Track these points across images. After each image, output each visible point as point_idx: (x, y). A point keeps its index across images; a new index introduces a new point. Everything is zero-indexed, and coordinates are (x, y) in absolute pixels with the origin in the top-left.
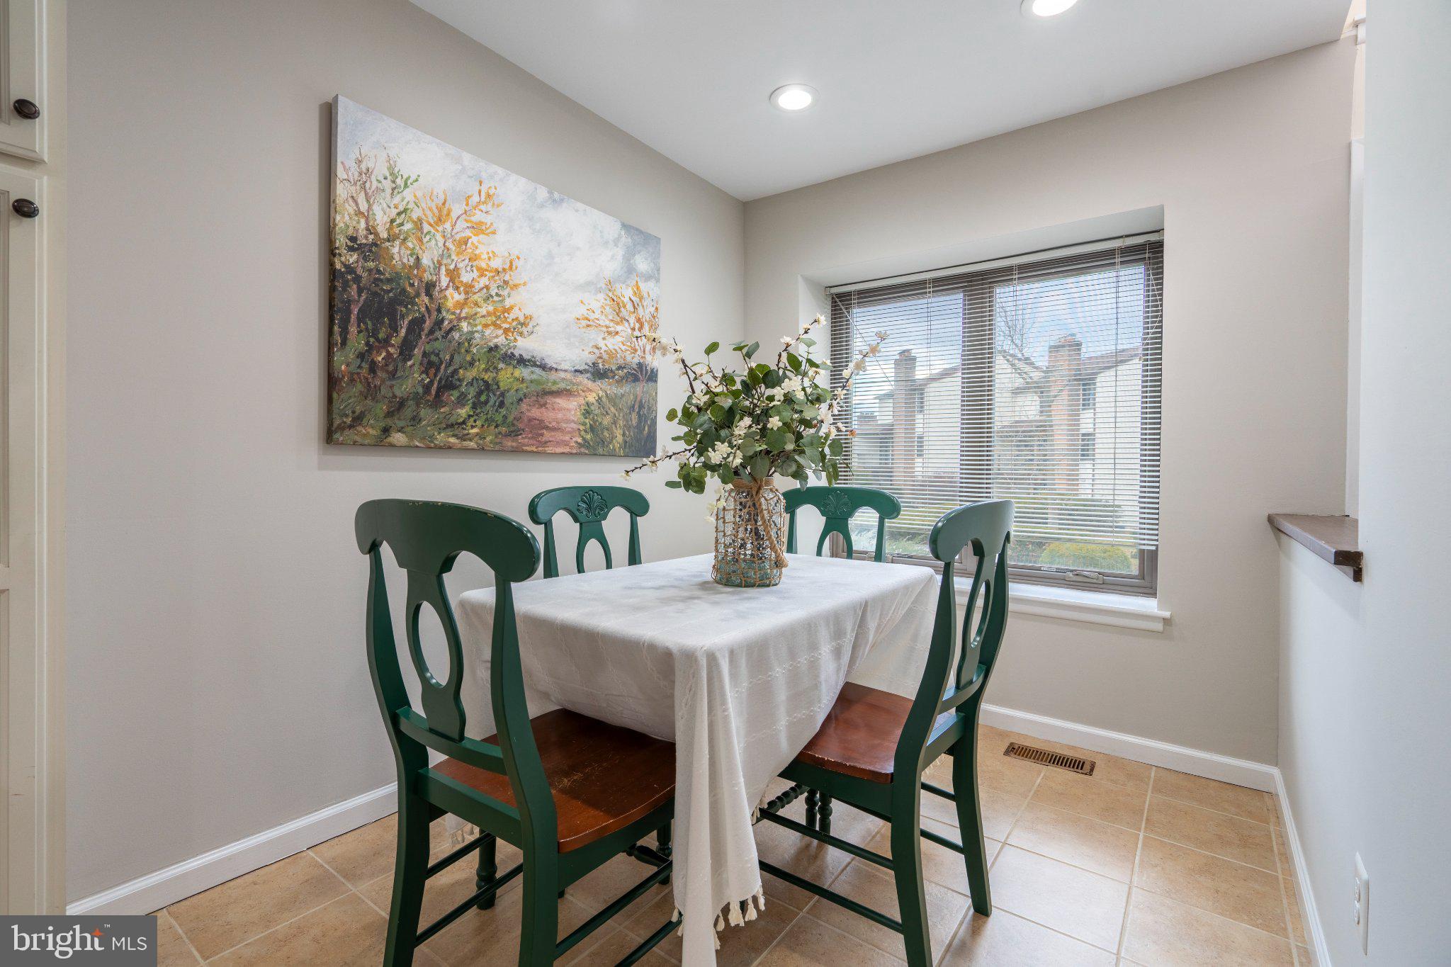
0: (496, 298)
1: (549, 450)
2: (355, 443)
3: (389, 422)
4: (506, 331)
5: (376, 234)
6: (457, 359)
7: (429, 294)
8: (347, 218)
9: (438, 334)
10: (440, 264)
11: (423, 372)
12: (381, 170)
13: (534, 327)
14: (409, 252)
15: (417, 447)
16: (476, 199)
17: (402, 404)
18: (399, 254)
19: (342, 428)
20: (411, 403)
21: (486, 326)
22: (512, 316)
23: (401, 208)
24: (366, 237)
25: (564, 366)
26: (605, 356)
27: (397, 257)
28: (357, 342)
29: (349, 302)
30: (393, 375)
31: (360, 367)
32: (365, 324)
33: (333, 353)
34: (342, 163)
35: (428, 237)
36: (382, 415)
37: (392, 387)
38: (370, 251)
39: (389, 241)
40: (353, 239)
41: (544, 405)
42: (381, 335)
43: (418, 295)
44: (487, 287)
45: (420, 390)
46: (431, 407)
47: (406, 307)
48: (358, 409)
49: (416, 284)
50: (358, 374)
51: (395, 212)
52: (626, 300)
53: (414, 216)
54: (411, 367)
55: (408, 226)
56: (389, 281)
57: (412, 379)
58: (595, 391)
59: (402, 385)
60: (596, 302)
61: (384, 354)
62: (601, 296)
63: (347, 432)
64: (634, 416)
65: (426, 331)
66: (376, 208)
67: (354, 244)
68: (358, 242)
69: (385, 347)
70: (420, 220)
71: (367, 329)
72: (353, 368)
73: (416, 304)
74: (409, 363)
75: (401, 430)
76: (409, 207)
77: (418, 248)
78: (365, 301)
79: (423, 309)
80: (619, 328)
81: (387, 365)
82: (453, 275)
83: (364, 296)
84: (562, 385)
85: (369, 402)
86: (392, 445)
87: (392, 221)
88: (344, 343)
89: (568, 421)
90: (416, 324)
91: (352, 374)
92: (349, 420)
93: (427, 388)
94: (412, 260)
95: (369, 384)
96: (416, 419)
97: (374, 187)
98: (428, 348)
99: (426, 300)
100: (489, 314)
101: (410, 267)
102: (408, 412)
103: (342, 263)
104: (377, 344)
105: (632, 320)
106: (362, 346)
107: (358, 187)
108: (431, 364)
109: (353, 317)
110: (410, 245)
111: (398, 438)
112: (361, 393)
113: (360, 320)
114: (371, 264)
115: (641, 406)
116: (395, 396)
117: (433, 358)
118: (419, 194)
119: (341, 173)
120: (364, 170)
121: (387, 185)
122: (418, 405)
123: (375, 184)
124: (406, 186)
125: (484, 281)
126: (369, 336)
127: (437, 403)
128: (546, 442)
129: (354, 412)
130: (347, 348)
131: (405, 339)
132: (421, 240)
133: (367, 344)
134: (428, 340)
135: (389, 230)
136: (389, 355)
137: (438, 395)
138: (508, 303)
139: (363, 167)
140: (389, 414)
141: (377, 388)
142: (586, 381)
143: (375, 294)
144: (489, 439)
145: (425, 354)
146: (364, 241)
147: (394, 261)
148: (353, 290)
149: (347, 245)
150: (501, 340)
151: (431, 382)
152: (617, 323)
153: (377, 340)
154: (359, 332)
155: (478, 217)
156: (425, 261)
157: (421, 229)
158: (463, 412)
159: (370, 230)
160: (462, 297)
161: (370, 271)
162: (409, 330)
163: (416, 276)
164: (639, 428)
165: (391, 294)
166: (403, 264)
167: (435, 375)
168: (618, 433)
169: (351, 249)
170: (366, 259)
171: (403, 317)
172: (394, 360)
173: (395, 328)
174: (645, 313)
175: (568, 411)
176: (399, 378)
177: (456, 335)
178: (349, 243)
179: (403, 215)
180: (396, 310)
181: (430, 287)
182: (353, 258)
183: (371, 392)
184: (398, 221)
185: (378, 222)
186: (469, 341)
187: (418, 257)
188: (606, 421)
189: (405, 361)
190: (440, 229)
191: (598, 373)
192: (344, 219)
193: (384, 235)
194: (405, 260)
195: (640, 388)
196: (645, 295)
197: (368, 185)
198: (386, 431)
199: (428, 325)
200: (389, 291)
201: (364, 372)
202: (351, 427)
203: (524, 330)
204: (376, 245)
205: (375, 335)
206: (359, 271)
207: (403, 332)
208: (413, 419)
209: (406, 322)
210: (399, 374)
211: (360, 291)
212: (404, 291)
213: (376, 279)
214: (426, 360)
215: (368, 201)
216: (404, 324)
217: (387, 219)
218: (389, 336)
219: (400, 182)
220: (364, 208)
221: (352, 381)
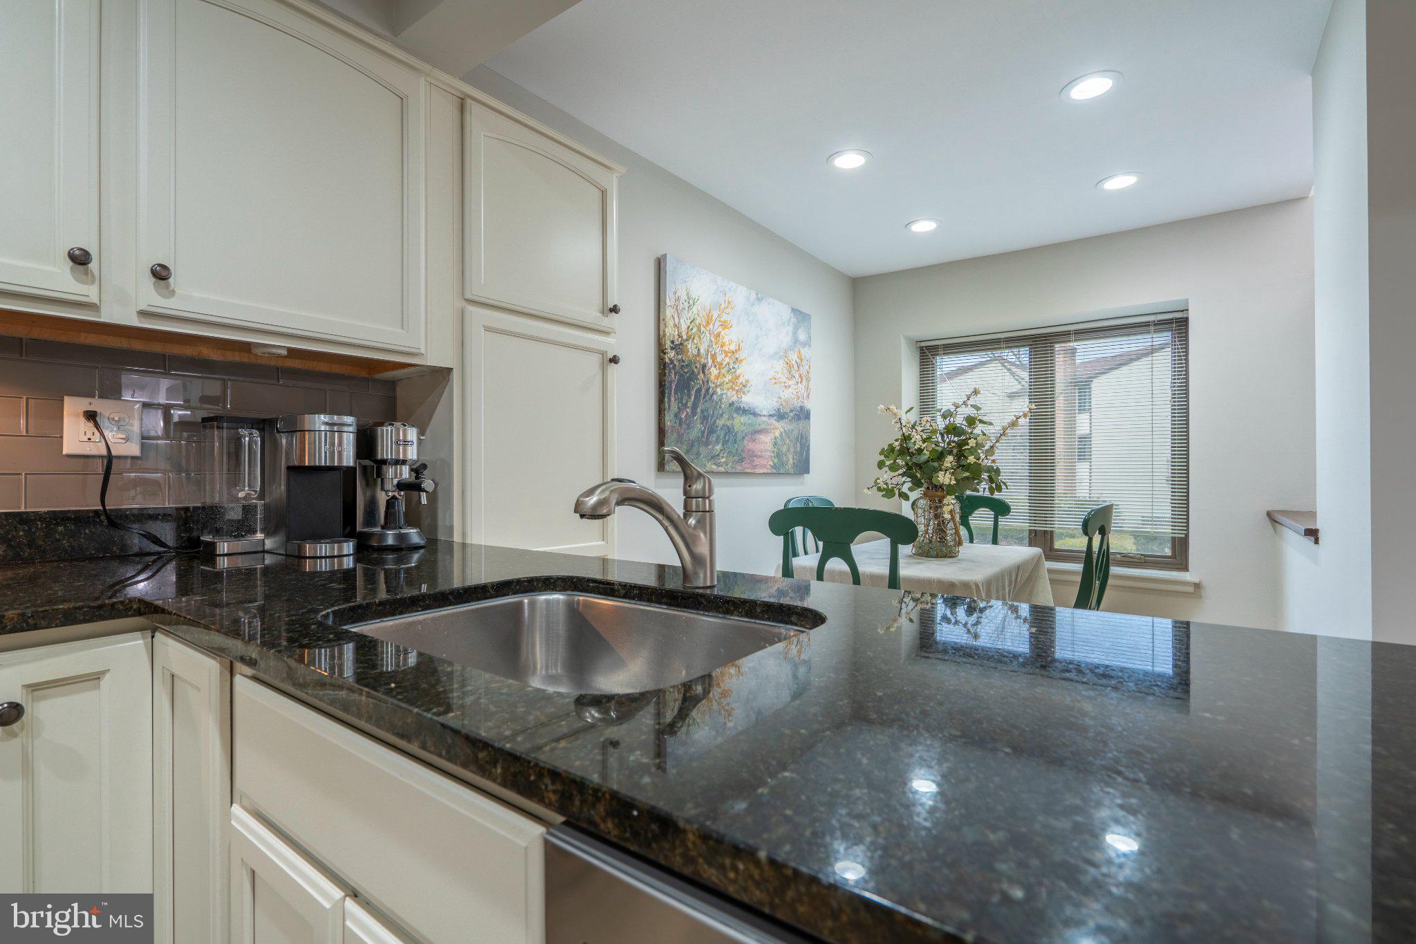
0: (733, 370)
1: (757, 471)
2: (673, 471)
4: (737, 391)
5: (682, 337)
6: (716, 413)
7: (703, 372)
8: (670, 329)
9: (708, 397)
10: (708, 352)
11: (701, 423)
12: (684, 296)
13: (750, 387)
14: (695, 346)
16: (723, 306)
17: (692, 444)
18: (691, 348)
20: (695, 443)
21: (728, 389)
22: (740, 381)
23: (692, 319)
24: (678, 340)
25: (765, 412)
26: (784, 403)
27: (690, 350)
28: (674, 407)
29: (671, 382)
30: (689, 426)
31: (675, 423)
32: (678, 395)
33: (664, 415)
35: (703, 335)
38: (680, 348)
39: (687, 340)
40: (672, 342)
41: (754, 441)
42: (684, 401)
43: (699, 373)
44: (728, 364)
46: (704, 445)
47: (694, 382)
49: (698, 366)
50: (674, 427)
51: (689, 321)
52: (794, 362)
53: (697, 323)
54: (696, 420)
55: (695, 330)
56: (687, 365)
57: (697, 426)
58: (779, 428)
59: (692, 432)
60: (780, 365)
61: (685, 413)
62: (782, 361)
64: (798, 445)
65: (702, 396)
66: (682, 321)
68: (675, 344)
69: (685, 409)
70: (700, 324)
72: (672, 424)
73: (698, 379)
74: (695, 418)
76: (695, 317)
77: (699, 343)
78: (678, 381)
79: (701, 382)
80: (791, 383)
81: (686, 420)
82: (714, 357)
83: (678, 377)
84: (763, 426)
87: (689, 327)
88: (669, 408)
89: (766, 451)
90: (699, 391)
91: (671, 427)
93: (703, 432)
94: (697, 351)
95: (678, 433)
96: (698, 454)
97: (681, 308)
98: (704, 408)
99: (702, 376)
100: (730, 381)
101: (696, 355)
103: (666, 357)
104: (682, 407)
105: (797, 376)
106: (676, 409)
107: (674, 309)
108: (704, 418)
109: (673, 392)
110: (696, 341)
112: (676, 438)
113: (675, 393)
114: (680, 357)
115: (802, 438)
116: (689, 440)
117: (706, 414)
118: (699, 308)
119: (666, 301)
120: (678, 298)
121: (686, 304)
122: (698, 445)
123: (681, 304)
124: (694, 304)
125: (727, 360)
126: (679, 403)
127: (707, 444)
128: (755, 466)
130: (670, 411)
131: (694, 403)
132: (700, 338)
133: (679, 408)
134: (703, 402)
135: (687, 333)
136: (687, 413)
137: (708, 438)
138: (738, 373)
139: (677, 296)
141: (682, 436)
142: (774, 422)
143: (682, 375)
144: (730, 465)
145: (702, 411)
146: (677, 343)
147: (689, 353)
148: (673, 375)
149: (669, 346)
150: (734, 398)
151: (705, 429)
152: (789, 379)
153: (682, 404)
154: (675, 401)
155: (724, 317)
156: (702, 351)
157: (700, 331)
158: (718, 447)
159: (680, 336)
160: (718, 371)
161: (680, 361)
162: (695, 396)
163: (698, 361)
164: (801, 453)
165: (688, 375)
166: (693, 354)
167: (706, 424)
168: (790, 457)
169: (671, 348)
170: (678, 354)
171: (693, 388)
172: (689, 416)
173: (689, 396)
174: (803, 371)
175: (765, 443)
176: (691, 428)
177: (715, 397)
178: (672, 345)
179: (693, 323)
180: (690, 384)
181: (704, 368)
182: (672, 354)
183: (680, 438)
184: (691, 327)
185: (682, 329)
186: (721, 400)
187: (699, 349)
188: (784, 449)
189: (694, 416)
190: (708, 328)
191: (780, 415)
192: (670, 332)
193: (685, 337)
194: (694, 352)
195: (801, 424)
196: (803, 357)
197: (678, 307)
199: (703, 392)
200: (687, 373)
201: (677, 426)
203: (745, 390)
204: (682, 344)
205: (681, 402)
206: (675, 362)
207: (693, 400)
208: (697, 454)
210: (691, 425)
211: (676, 374)
212: (693, 371)
213: (682, 366)
214: (702, 415)
215: (679, 317)
216: (693, 392)
217: (686, 327)
218: (687, 402)
219: (691, 302)
220: (677, 322)
221: (672, 432)
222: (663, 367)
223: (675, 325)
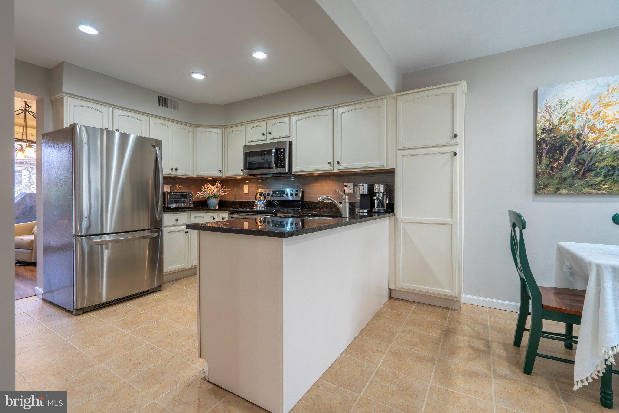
2: (545, 193)
3: (559, 186)
5: (553, 125)
6: (594, 159)
7: (578, 138)
8: (541, 124)
9: (583, 152)
10: (585, 126)
11: (575, 167)
12: (555, 103)
14: (568, 126)
15: (573, 194)
16: (606, 94)
17: (565, 179)
18: (563, 129)
19: (539, 189)
20: (569, 178)
21: (613, 143)
23: (564, 112)
24: (549, 127)
27: (563, 130)
28: (545, 161)
29: (542, 149)
30: (561, 170)
31: (547, 169)
32: (549, 155)
33: (537, 166)
34: (540, 107)
35: (578, 118)
36: (556, 184)
37: (560, 174)
38: (551, 131)
39: (559, 125)
40: (544, 129)
42: (556, 157)
43: (573, 140)
44: (612, 127)
45: (574, 174)
46: (580, 179)
47: (567, 145)
48: (546, 183)
49: (572, 136)
50: (546, 171)
51: (561, 115)
53: (571, 113)
54: (569, 166)
55: (568, 117)
56: (558, 139)
57: (571, 169)
59: (565, 173)
61: (557, 163)
63: (541, 190)
65: (577, 152)
66: (553, 116)
67: (544, 131)
68: (546, 130)
69: (557, 161)
70: (574, 113)
71: (550, 157)
72: (544, 170)
73: (572, 143)
74: (569, 165)
75: (565, 188)
76: (568, 110)
77: (573, 123)
78: (549, 148)
79: (575, 144)
81: (558, 167)
82: (592, 128)
83: (548, 146)
85: (550, 180)
86: (560, 194)
87: (560, 118)
91: (543, 172)
92: (542, 187)
93: (578, 173)
94: (570, 129)
95: (550, 174)
96: (572, 184)
97: (552, 110)
98: (578, 158)
99: (577, 141)
100: (616, 138)
101: (569, 131)
102: (569, 181)
103: (540, 138)
104: (554, 161)
106: (547, 162)
107: (546, 112)
108: (579, 164)
109: (544, 154)
110: (569, 123)
111: (563, 191)
112: (547, 178)
113: (546, 154)
114: (551, 135)
116: (562, 177)
117: (581, 161)
118: (573, 104)
119: (539, 110)
120: (548, 106)
121: (559, 106)
122: (573, 179)
123: (553, 108)
125: (611, 125)
126: (550, 159)
127: (583, 177)
129: (544, 184)
130: (542, 164)
131: (567, 157)
132: (574, 120)
133: (550, 161)
134: (578, 155)
135: (559, 122)
136: (559, 163)
137: (583, 174)
139: (548, 105)
140: (559, 183)
141: (554, 175)
143: (554, 144)
144: (615, 189)
145: (576, 160)
146: (548, 129)
147: (561, 131)
148: (544, 146)
149: (541, 132)
151: (580, 170)
153: (554, 159)
154: (546, 158)
155: (607, 100)
156: (576, 126)
157: (574, 116)
158: (598, 180)
159: (551, 124)
160: (598, 135)
161: (551, 138)
162: (569, 153)
163: (572, 134)
165: (560, 143)
166: (566, 131)
167: (582, 167)
169: (543, 133)
170: (549, 134)
171: (565, 149)
172: (562, 165)
173: (562, 154)
176: (564, 170)
177: (594, 150)
179: (566, 114)
180: (562, 148)
181: (579, 136)
182: (543, 136)
183: (551, 177)
184: (563, 117)
185: (554, 121)
186: (602, 151)
187: (573, 127)
189: (567, 164)
190: (585, 113)
193: (557, 124)
194: (567, 130)
197: (550, 110)
198: (558, 189)
199: (578, 149)
200: (559, 142)
202: (543, 189)
204: (553, 128)
206: (546, 139)
207: (566, 154)
208: (571, 184)
209: (567, 151)
210: (564, 169)
211: (546, 146)
212: (566, 140)
213: (553, 140)
214: (577, 163)
215: (550, 115)
217: (558, 118)
218: (559, 157)
219: (564, 103)
220: (548, 117)
221: (544, 174)
222: (538, 144)
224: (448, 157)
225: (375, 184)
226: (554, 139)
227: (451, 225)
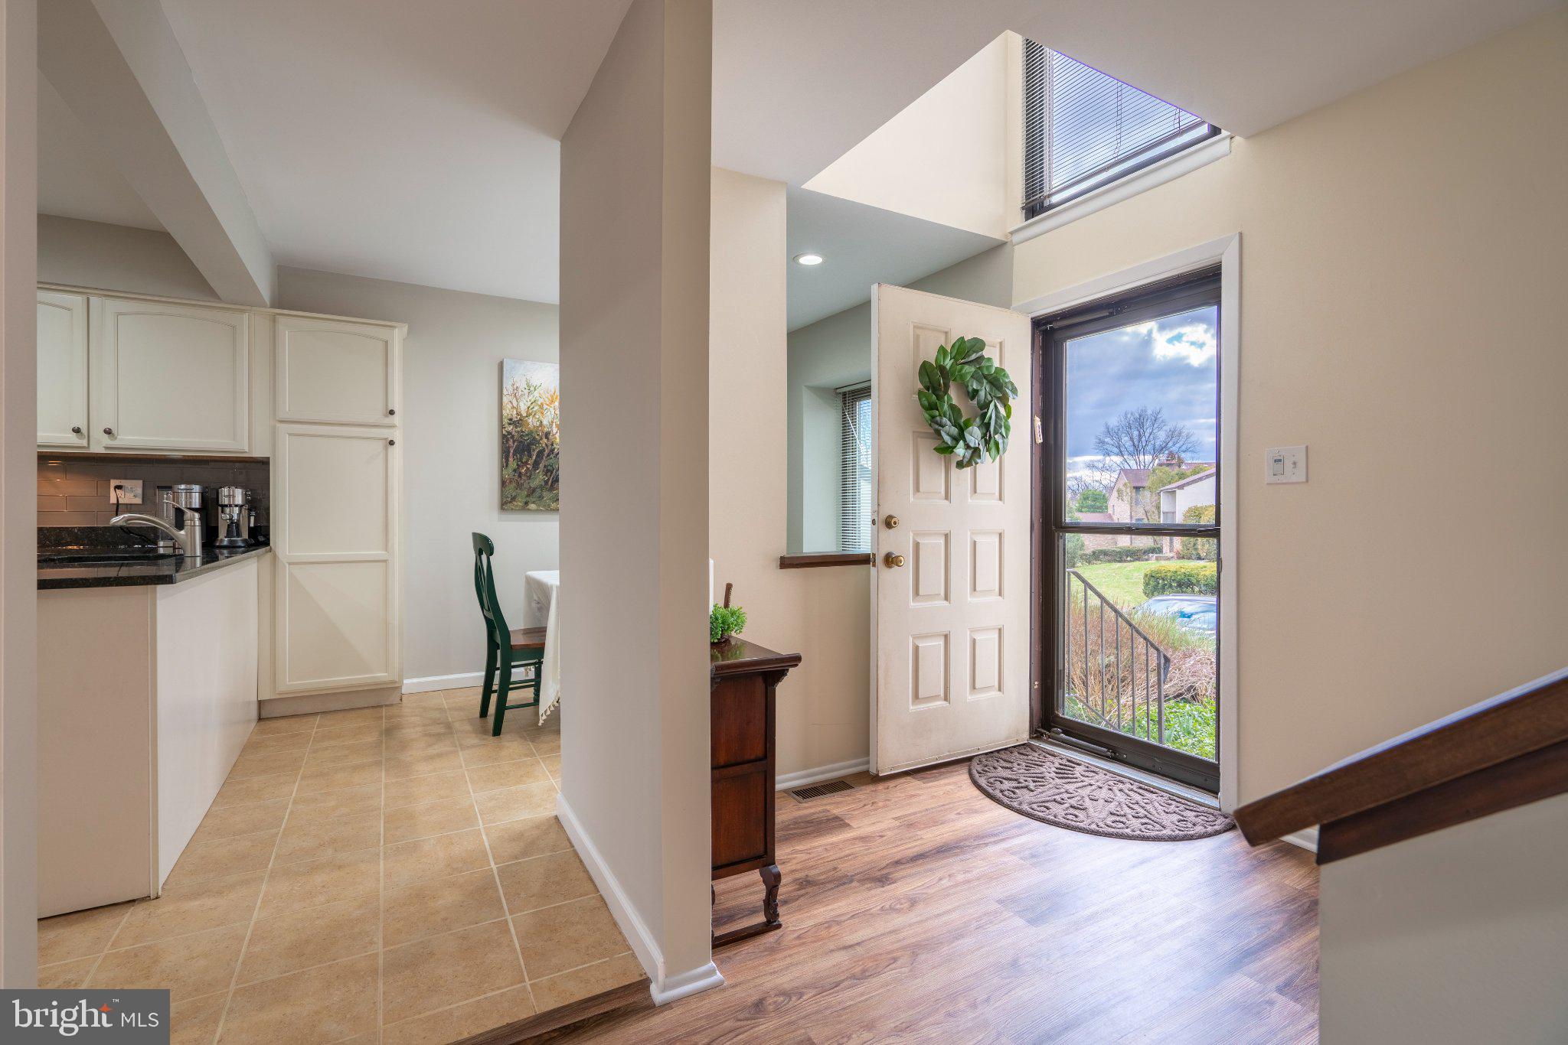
2: (512, 509)
3: (528, 499)
5: (521, 415)
6: (560, 467)
7: (547, 437)
9: (552, 456)
10: (552, 422)
11: (544, 476)
12: (522, 385)
14: (537, 420)
15: (542, 510)
17: (534, 491)
18: (532, 422)
19: (506, 503)
20: (538, 490)
23: (533, 401)
24: (516, 417)
29: (509, 447)
30: (529, 478)
31: (514, 475)
32: (517, 456)
34: (505, 388)
35: (546, 412)
36: (524, 496)
37: (529, 483)
38: (518, 423)
39: (527, 417)
40: (511, 420)
42: (524, 460)
43: (541, 439)
45: (543, 484)
46: (549, 491)
47: (536, 445)
48: (513, 494)
49: (540, 434)
50: (513, 479)
51: (530, 403)
53: (539, 403)
54: (538, 473)
55: (536, 408)
56: (527, 435)
57: (539, 478)
59: (534, 482)
61: (525, 468)
63: (508, 505)
65: (546, 455)
66: (521, 404)
67: (511, 422)
68: (513, 420)
69: (526, 465)
70: (542, 404)
71: (517, 458)
72: (511, 476)
73: (541, 443)
74: (537, 471)
75: (534, 503)
76: (537, 399)
77: (541, 417)
78: (516, 446)
79: (544, 445)
81: (526, 473)
83: (516, 444)
85: (518, 491)
86: (529, 510)
87: (529, 407)
88: (508, 465)
90: (540, 453)
91: (510, 479)
92: (509, 499)
93: (546, 482)
94: (538, 423)
95: (518, 483)
96: (541, 497)
98: (547, 463)
99: (545, 440)
101: (538, 427)
102: (537, 494)
103: (506, 430)
104: (522, 464)
106: (515, 466)
107: (513, 396)
108: (548, 471)
109: (511, 454)
110: (537, 416)
111: (532, 506)
112: (515, 487)
113: (514, 455)
114: (519, 429)
116: (530, 487)
117: (550, 468)
118: (542, 392)
119: (505, 392)
121: (526, 391)
122: (542, 490)
123: (520, 393)
124: (535, 390)
126: (518, 461)
127: (552, 489)
129: (511, 496)
130: (508, 468)
131: (535, 460)
132: (543, 414)
133: (517, 465)
134: (547, 459)
135: (527, 412)
136: (528, 468)
137: (552, 485)
139: (515, 387)
140: (528, 496)
141: (522, 484)
143: (521, 442)
145: (545, 466)
146: (516, 419)
147: (530, 426)
148: (511, 442)
149: (508, 423)
151: (549, 479)
154: (513, 460)
156: (545, 422)
157: (543, 408)
159: (519, 414)
161: (518, 432)
162: (538, 456)
163: (540, 431)
165: (528, 441)
166: (534, 426)
167: (550, 476)
169: (510, 424)
170: (517, 427)
171: (534, 450)
172: (530, 471)
173: (530, 456)
177: (561, 455)
179: (534, 404)
180: (530, 448)
181: (547, 435)
182: (510, 428)
183: (519, 486)
184: (532, 407)
185: (522, 409)
187: (541, 422)
189: (535, 470)
190: (552, 406)
192: (508, 412)
193: (525, 415)
194: (535, 424)
197: (517, 394)
198: (526, 503)
199: (546, 452)
201: (516, 478)
202: (510, 502)
204: (521, 420)
205: (521, 461)
206: (513, 433)
207: (534, 457)
210: (532, 477)
211: (514, 442)
212: (534, 438)
214: (546, 469)
215: (517, 401)
216: (535, 453)
217: (526, 407)
218: (528, 460)
219: (532, 389)
220: (515, 405)
221: (511, 482)
222: (505, 438)
223: (513, 407)
224: (379, 446)
225: (221, 488)
226: (522, 434)
227: (385, 561)
